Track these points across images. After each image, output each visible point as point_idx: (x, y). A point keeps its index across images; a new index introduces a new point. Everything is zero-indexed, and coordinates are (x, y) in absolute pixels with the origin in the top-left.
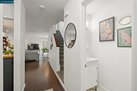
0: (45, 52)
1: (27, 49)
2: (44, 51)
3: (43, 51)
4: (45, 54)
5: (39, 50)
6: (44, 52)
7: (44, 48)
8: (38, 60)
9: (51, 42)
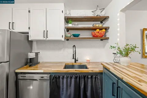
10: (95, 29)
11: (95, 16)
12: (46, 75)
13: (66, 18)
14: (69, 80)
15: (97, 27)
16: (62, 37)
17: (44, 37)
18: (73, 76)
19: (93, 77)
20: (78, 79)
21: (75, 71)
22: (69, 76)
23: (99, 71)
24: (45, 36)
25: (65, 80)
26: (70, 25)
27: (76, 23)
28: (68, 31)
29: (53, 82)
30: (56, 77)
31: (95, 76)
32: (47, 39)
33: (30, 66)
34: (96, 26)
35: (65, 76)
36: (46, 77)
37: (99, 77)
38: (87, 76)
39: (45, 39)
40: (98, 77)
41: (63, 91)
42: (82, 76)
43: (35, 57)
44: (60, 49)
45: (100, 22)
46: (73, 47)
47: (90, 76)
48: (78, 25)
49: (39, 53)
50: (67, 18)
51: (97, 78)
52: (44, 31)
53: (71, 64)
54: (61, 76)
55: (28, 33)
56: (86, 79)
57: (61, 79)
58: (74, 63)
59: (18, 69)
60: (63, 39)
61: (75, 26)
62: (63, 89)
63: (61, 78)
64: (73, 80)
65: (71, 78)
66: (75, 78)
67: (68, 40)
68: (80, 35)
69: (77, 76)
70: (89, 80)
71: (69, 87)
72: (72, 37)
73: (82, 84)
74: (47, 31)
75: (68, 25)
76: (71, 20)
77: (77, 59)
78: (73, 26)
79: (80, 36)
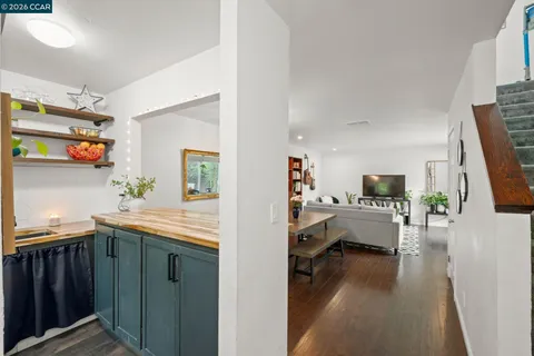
0: (438, 213)
1: (361, 196)
2: (433, 210)
3: (429, 209)
4: (436, 222)
5: (406, 203)
6: (432, 212)
7: (433, 193)
8: (393, 250)
9: (460, 169)
11: (79, 107)
15: (83, 135)
19: (71, 249)
20: (25, 263)
31: (75, 246)
34: (81, 133)
38: (52, 249)
40: (83, 245)
42: (37, 253)
45: (92, 123)
47: (63, 249)
51: (80, 250)
56: (50, 257)
69: (22, 256)
70: (61, 257)
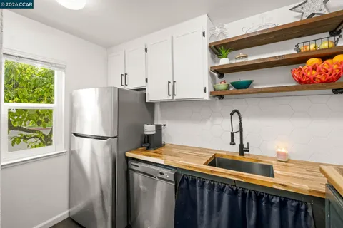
10: (303, 60)
11: (304, 18)
12: (168, 171)
13: (212, 46)
14: (216, 193)
15: (310, 51)
16: (205, 91)
17: (169, 95)
18: (227, 186)
19: (289, 206)
20: (240, 198)
21: (230, 175)
22: (216, 184)
23: (310, 191)
24: (171, 93)
25: (206, 191)
26: (224, 61)
27: (241, 53)
28: (221, 76)
29: (182, 189)
30: (187, 180)
31: (294, 204)
32: (175, 98)
33: (148, 149)
34: (308, 48)
35: (208, 182)
36: (168, 174)
37: (310, 211)
38: (265, 196)
39: (171, 98)
40: (306, 209)
41: (202, 215)
42: (250, 193)
43: (155, 133)
44: (204, 119)
45: (327, 34)
46: (232, 114)
47: (278, 200)
48: (246, 57)
49: (165, 125)
50: (215, 47)
51: (303, 213)
52: (169, 82)
53: (230, 158)
54: (198, 181)
55: (145, 89)
56: (263, 204)
57: (198, 188)
58: (238, 155)
59: (130, 151)
60: (206, 97)
61: (238, 61)
62: (202, 211)
63: (197, 185)
64: (226, 196)
65: (221, 190)
66: (230, 193)
67: (221, 97)
68: (253, 83)
69: (237, 190)
70: (275, 211)
71: (215, 210)
72: (231, 89)
73: (250, 213)
74: (174, 82)
75: (219, 61)
76: (225, 48)
77: (245, 146)
78: (234, 61)
79: (255, 85)
